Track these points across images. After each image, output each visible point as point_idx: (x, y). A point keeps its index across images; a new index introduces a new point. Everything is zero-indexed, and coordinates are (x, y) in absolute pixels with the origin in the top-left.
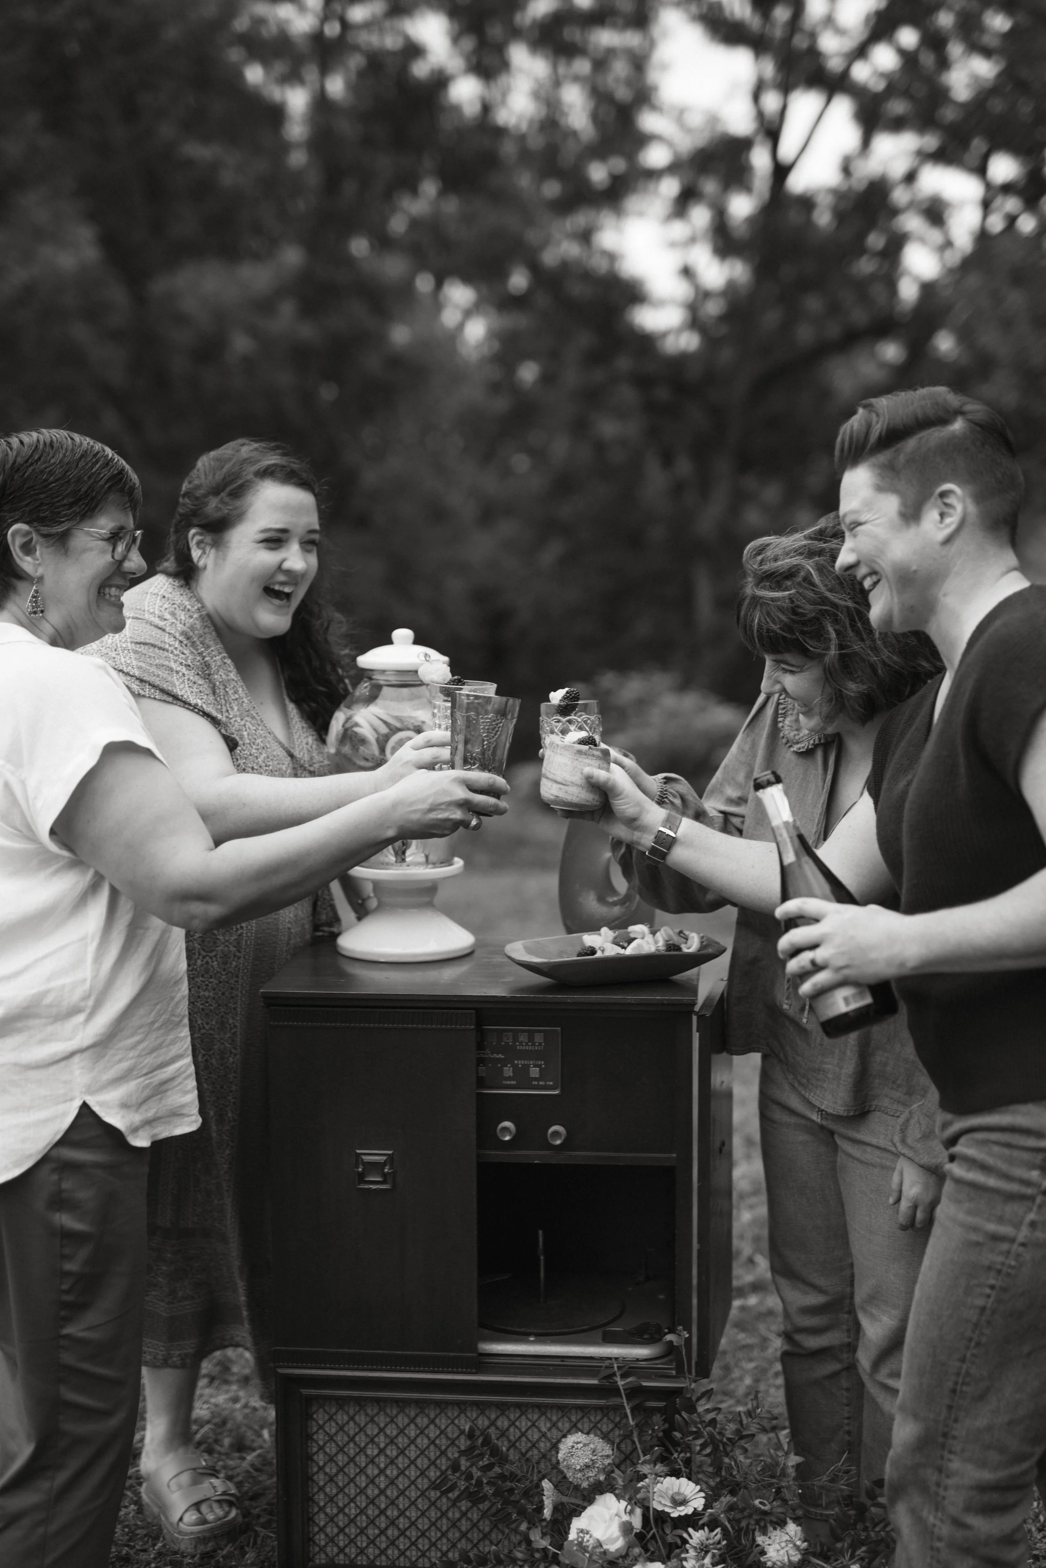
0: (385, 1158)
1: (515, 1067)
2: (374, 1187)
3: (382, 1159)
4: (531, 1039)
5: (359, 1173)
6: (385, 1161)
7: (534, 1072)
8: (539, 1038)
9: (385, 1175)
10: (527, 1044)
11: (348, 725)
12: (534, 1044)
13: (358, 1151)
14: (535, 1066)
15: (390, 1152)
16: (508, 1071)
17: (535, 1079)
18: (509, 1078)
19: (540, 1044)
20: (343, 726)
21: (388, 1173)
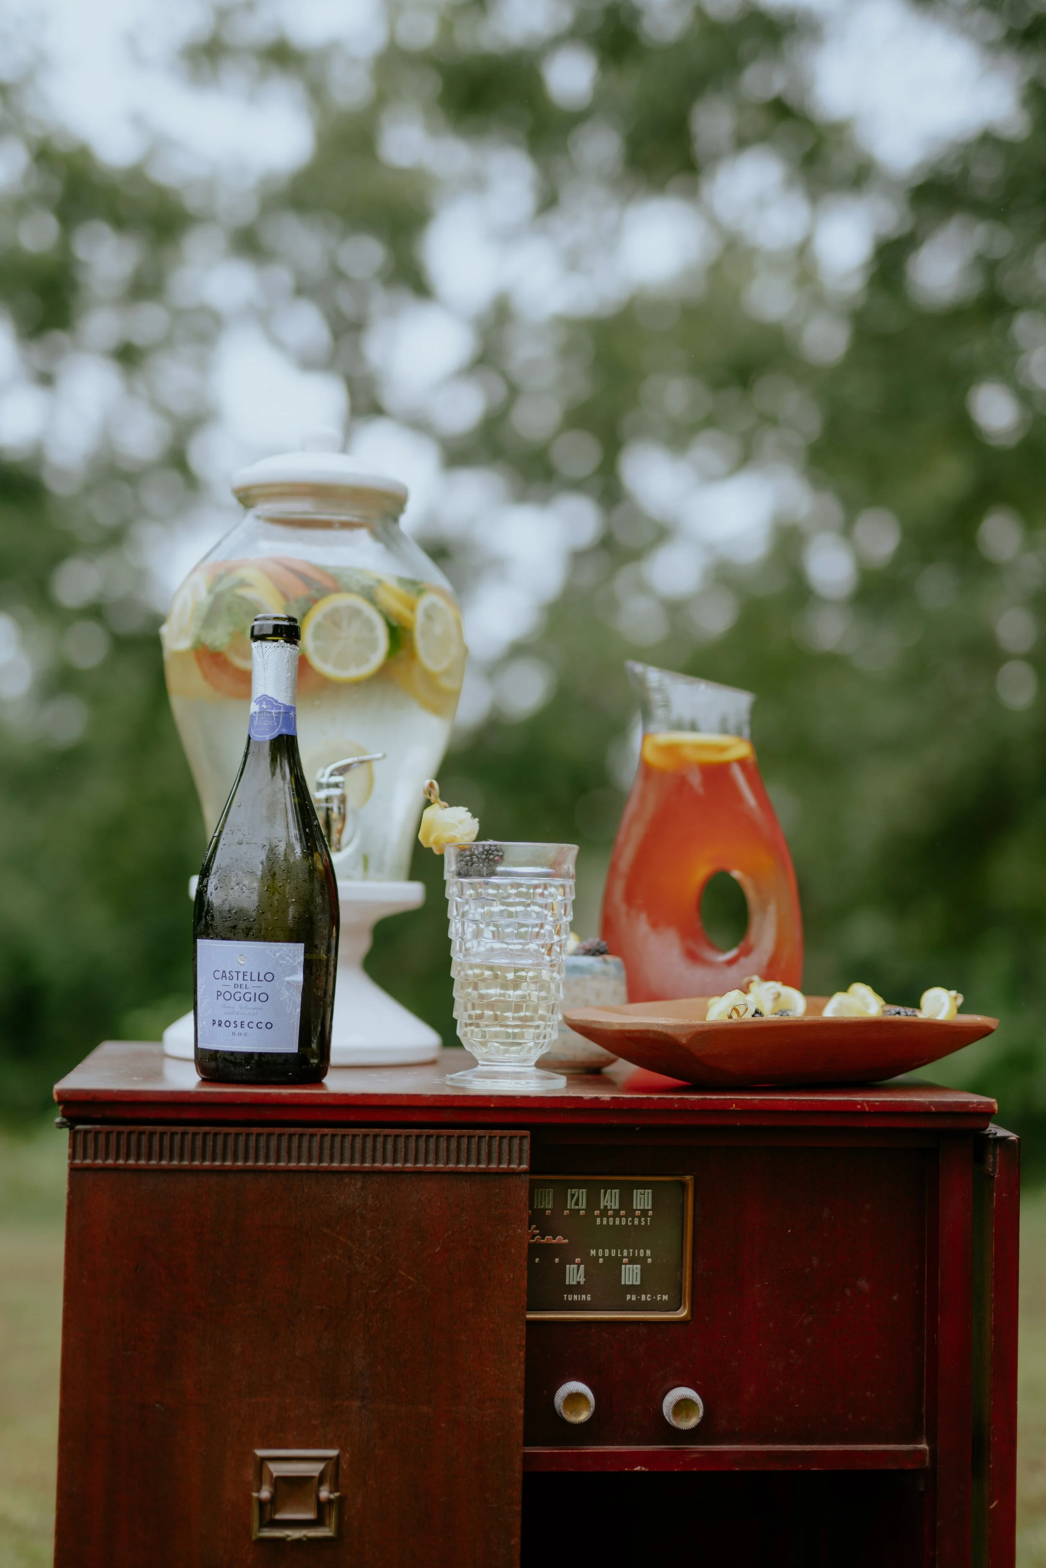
0: (320, 1466)
1: (590, 1263)
2: (295, 1534)
3: (314, 1469)
4: (626, 1202)
5: (261, 1503)
6: (323, 1473)
7: (631, 1275)
8: (642, 1199)
9: (322, 1507)
10: (616, 1213)
11: (220, 588)
12: (631, 1213)
13: (261, 1453)
14: (633, 1261)
15: (333, 1453)
16: (575, 1274)
17: (631, 1289)
18: (577, 1288)
19: (644, 1212)
20: (210, 591)
21: (330, 1501)
